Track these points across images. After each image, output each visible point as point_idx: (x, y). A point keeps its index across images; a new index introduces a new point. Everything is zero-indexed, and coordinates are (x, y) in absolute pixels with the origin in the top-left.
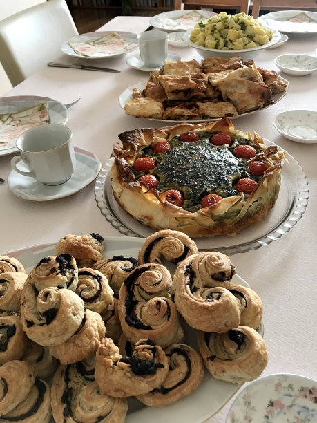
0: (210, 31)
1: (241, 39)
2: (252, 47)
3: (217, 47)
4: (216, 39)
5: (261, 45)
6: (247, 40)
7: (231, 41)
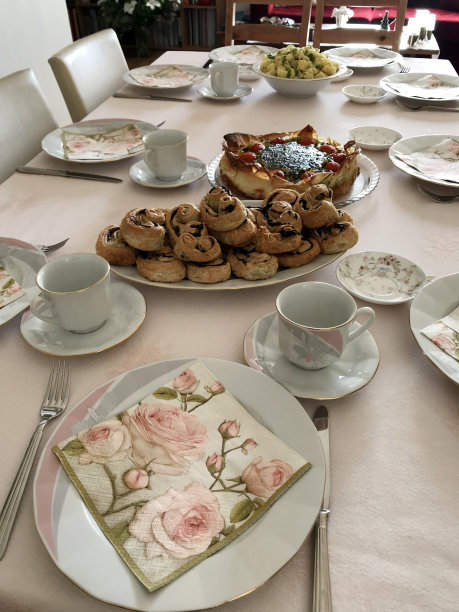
0: (280, 62)
1: (311, 69)
2: (321, 76)
3: (289, 76)
4: (287, 69)
5: (329, 75)
6: (316, 70)
7: (302, 71)
